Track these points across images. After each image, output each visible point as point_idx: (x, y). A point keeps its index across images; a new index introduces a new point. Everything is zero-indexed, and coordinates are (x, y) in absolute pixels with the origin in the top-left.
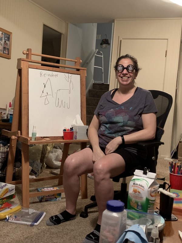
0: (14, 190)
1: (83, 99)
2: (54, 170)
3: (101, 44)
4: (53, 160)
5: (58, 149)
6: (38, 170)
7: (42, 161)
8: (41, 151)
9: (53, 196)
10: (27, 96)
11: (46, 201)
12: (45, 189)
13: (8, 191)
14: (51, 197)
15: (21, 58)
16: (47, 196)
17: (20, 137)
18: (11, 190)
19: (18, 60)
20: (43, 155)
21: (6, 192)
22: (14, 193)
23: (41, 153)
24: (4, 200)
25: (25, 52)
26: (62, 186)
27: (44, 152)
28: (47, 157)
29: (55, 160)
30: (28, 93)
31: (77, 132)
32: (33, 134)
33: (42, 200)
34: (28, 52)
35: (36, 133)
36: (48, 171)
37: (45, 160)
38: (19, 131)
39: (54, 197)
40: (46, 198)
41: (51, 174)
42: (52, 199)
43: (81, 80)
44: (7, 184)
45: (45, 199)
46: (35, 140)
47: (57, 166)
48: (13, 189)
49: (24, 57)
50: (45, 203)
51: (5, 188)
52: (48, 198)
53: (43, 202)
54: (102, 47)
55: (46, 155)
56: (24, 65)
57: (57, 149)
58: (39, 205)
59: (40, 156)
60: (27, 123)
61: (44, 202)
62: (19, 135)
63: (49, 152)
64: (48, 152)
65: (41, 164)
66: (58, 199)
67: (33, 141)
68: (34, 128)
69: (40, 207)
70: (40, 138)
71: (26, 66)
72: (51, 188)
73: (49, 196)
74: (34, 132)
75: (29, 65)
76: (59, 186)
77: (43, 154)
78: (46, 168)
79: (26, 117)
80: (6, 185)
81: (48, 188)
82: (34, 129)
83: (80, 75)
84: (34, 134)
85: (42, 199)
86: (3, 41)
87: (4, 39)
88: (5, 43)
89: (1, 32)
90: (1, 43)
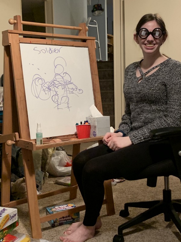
0: (17, 215)
1: (95, 79)
2: (60, 179)
3: (93, 11)
4: (56, 166)
5: (60, 150)
6: (40, 182)
7: (43, 169)
8: (41, 156)
9: (69, 216)
10: (22, 83)
11: (61, 224)
12: (56, 207)
13: (9, 218)
14: (67, 219)
15: (8, 30)
16: (61, 218)
17: (18, 141)
18: (13, 217)
19: (3, 32)
20: (43, 161)
21: (6, 220)
22: (17, 220)
23: (41, 159)
24: (4, 232)
25: (12, 21)
26: (75, 200)
27: (45, 157)
28: (49, 163)
29: (58, 165)
30: (23, 79)
31: (95, 127)
32: (37, 135)
33: (54, 225)
34: (16, 21)
35: (42, 134)
36: (52, 181)
37: (47, 167)
38: (17, 134)
39: (70, 218)
40: (60, 221)
41: (57, 185)
42: (67, 221)
43: (89, 54)
44: (6, 208)
45: (58, 222)
46: (41, 143)
47: (62, 172)
48: (15, 215)
49: (11, 28)
50: (60, 228)
51: (4, 215)
52: (63, 220)
53: (56, 226)
54: (95, 15)
55: (48, 161)
56: (13, 39)
57: (58, 150)
58: (52, 231)
59: (40, 162)
60: (26, 120)
61: (58, 226)
62: (18, 139)
63: (51, 157)
64: (49, 156)
65: (42, 173)
66: (75, 219)
67: (38, 144)
68: (39, 126)
69: (55, 235)
70: (46, 140)
71: (16, 41)
72: (64, 206)
73: (63, 217)
74: (39, 131)
75: (20, 38)
76: (72, 201)
77: (44, 159)
78: (48, 178)
79: (24, 113)
80: (4, 210)
81: (60, 207)
82: (39, 128)
83: (87, 48)
84: (39, 135)
85: (55, 222)
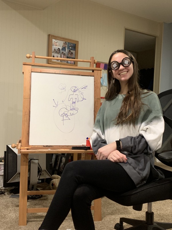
10: (29, 101)
25: (28, 56)
30: (30, 98)
43: (94, 82)
60: (27, 130)
70: (43, 147)
71: (29, 70)
79: (26, 124)
83: (93, 77)
86: (66, 51)
87: (67, 49)
88: (69, 53)
89: (63, 42)
90: (64, 53)
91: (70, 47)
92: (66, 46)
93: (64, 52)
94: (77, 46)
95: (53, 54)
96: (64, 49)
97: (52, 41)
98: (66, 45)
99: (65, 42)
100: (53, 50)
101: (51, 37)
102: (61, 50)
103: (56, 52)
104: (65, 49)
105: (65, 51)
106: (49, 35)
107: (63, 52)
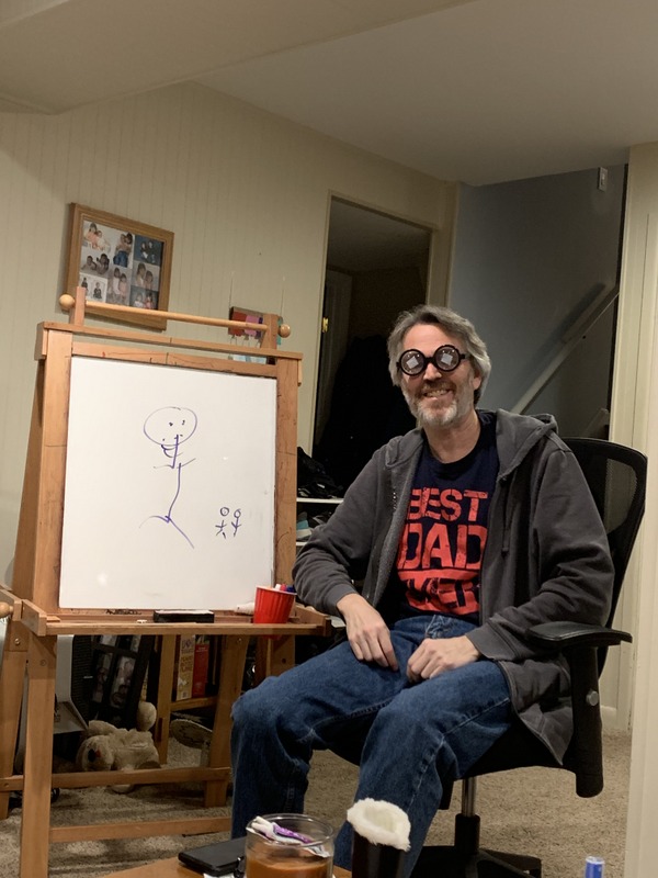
1: (284, 467)
10: (60, 456)
19: (39, 327)
25: (67, 301)
30: (66, 445)
43: (278, 396)
56: (56, 344)
60: (55, 555)
70: (105, 614)
71: (63, 350)
79: (52, 536)
83: (275, 381)
86: (130, 265)
87: (134, 258)
88: (138, 272)
89: (121, 232)
90: (121, 272)
91: (142, 250)
92: (129, 249)
93: (122, 269)
94: (167, 248)
95: (83, 275)
96: (122, 259)
97: (80, 229)
98: (131, 243)
99: (126, 234)
100: (84, 259)
101: (80, 213)
102: (111, 261)
103: (93, 269)
104: (126, 260)
105: (126, 266)
106: (72, 207)
107: (117, 270)
